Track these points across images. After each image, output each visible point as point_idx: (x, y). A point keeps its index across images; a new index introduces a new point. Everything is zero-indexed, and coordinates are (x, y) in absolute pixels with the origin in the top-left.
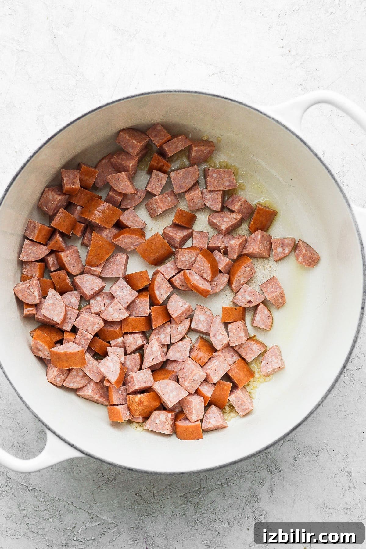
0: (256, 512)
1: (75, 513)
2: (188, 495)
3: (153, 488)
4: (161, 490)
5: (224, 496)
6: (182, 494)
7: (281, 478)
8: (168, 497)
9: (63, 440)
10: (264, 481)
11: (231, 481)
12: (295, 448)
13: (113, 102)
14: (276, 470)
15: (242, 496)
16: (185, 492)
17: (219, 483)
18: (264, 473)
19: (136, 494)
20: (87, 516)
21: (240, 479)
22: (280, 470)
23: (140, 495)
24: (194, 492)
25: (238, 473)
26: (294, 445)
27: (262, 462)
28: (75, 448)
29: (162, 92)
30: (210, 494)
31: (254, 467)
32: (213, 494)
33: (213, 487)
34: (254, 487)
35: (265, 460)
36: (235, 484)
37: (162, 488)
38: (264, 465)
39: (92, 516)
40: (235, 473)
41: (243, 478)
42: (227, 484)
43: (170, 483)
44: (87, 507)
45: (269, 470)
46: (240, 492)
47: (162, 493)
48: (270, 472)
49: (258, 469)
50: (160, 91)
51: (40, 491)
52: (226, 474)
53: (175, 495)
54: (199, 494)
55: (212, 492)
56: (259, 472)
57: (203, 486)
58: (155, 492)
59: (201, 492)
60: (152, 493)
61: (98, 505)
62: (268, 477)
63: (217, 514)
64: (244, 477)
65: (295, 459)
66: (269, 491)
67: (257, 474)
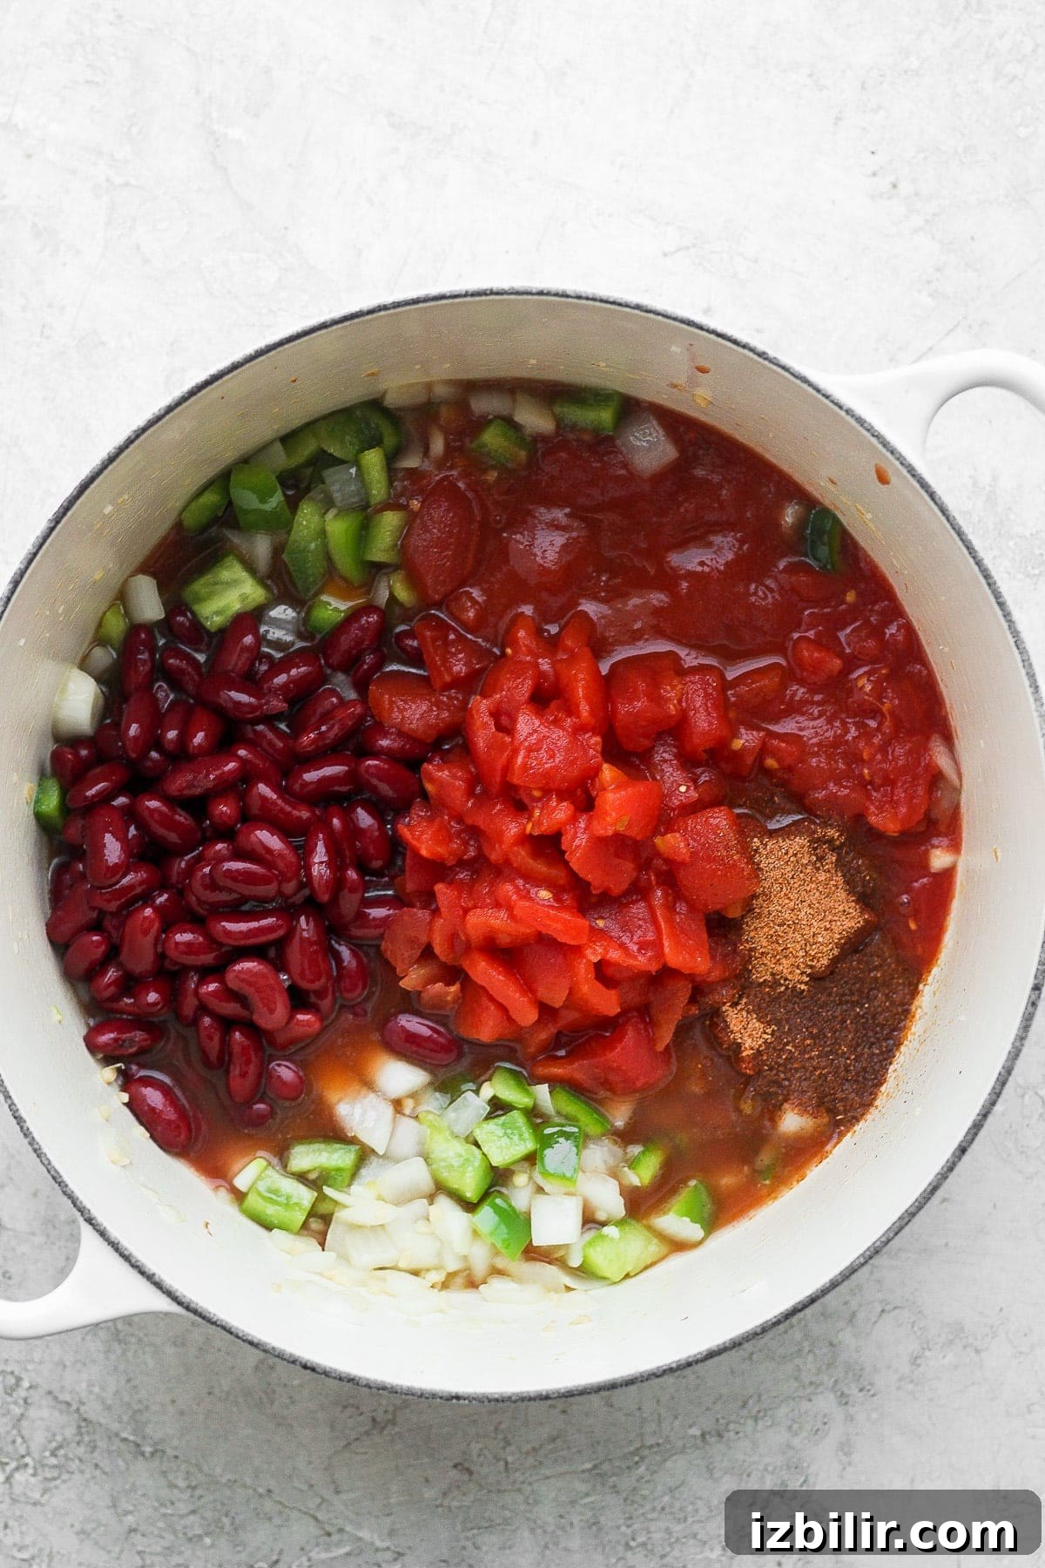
1: (277, 1521)
2: (606, 1467)
3: (504, 1448)
4: (527, 1453)
5: (710, 1470)
6: (588, 1466)
7: (874, 1415)
8: (548, 1472)
9: (127, 1258)
10: (827, 1426)
11: (732, 1427)
12: (916, 1329)
13: (397, 305)
14: (861, 1394)
15: (761, 1467)
16: (597, 1458)
17: (695, 1431)
18: (826, 1402)
19: (455, 1466)
20: (312, 1529)
21: (756, 1419)
22: (872, 1392)
23: (468, 1470)
24: (624, 1457)
25: (751, 1402)
26: (911, 1320)
27: (819, 1371)
28: (159, 1285)
29: (541, 293)
30: (669, 1464)
31: (796, 1384)
32: (678, 1464)
33: (679, 1444)
34: (796, 1442)
35: (829, 1365)
36: (741, 1435)
37: (529, 1447)
38: (826, 1378)
39: (327, 1529)
40: (740, 1404)
41: (765, 1416)
42: (720, 1435)
43: (555, 1433)
44: (311, 1505)
45: (839, 1393)
46: (756, 1458)
47: (531, 1461)
48: (844, 1400)
49: (809, 1391)
50: (534, 291)
51: (176, 1457)
52: (718, 1406)
53: (565, 1468)
54: (637, 1463)
55: (674, 1458)
56: (810, 1400)
57: (650, 1441)
58: (510, 1459)
59: (642, 1458)
60: (502, 1463)
61: (345, 1496)
62: (838, 1414)
63: (689, 1521)
64: (770, 1413)
65: (915, 1361)
66: (840, 1453)
67: (805, 1405)
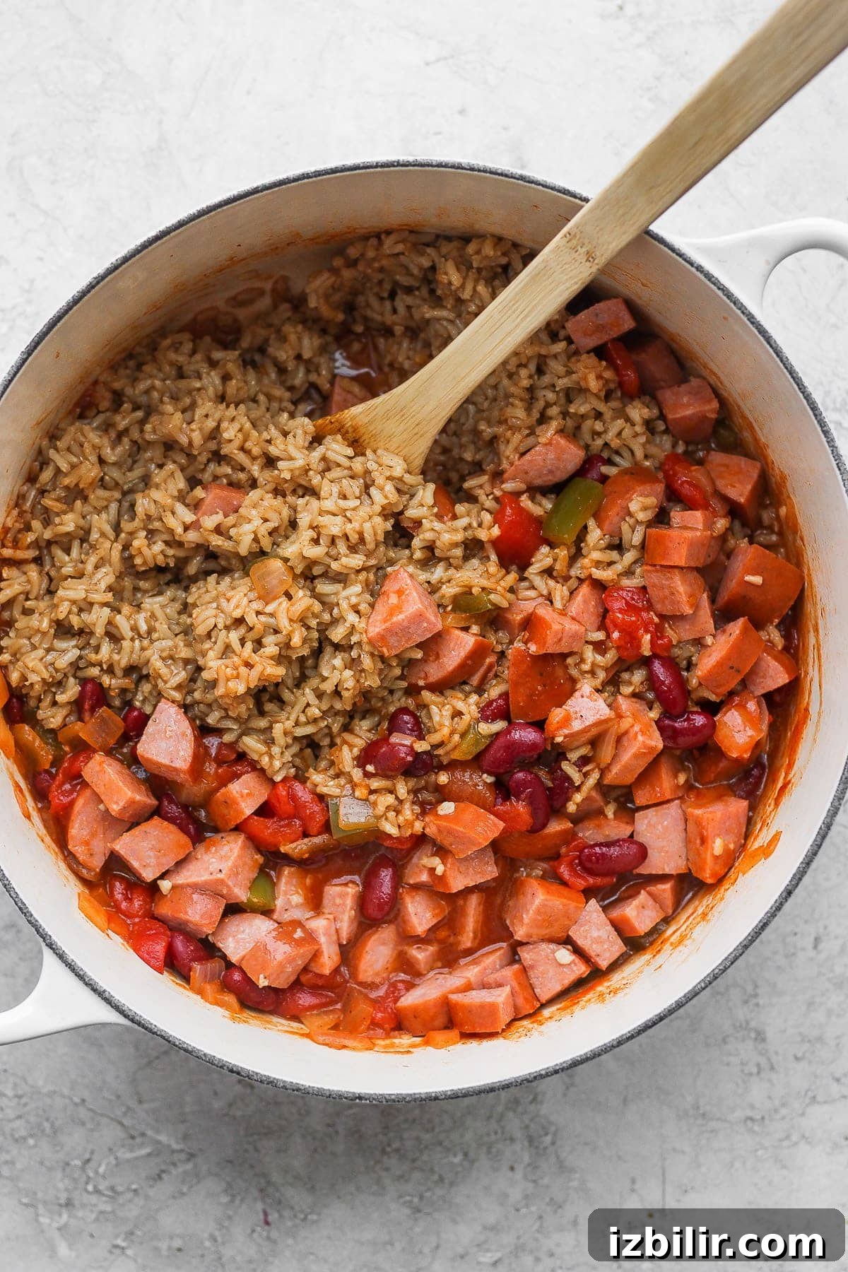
0: (532, 1126)
1: (89, 1126)
20: (120, 1134)
39: (133, 1132)
44: (119, 1112)
61: (146, 1106)
63: (437, 1130)
